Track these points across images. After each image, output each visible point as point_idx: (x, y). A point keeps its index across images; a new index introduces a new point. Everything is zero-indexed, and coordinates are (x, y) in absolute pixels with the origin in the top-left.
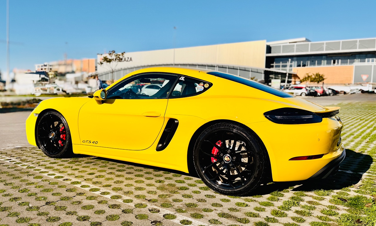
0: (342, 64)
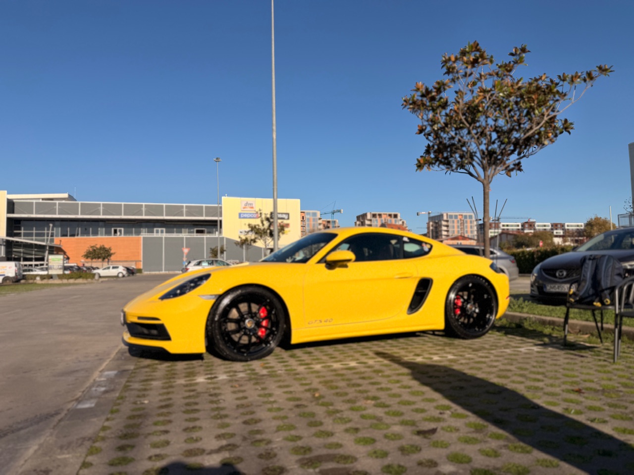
0: (126, 235)
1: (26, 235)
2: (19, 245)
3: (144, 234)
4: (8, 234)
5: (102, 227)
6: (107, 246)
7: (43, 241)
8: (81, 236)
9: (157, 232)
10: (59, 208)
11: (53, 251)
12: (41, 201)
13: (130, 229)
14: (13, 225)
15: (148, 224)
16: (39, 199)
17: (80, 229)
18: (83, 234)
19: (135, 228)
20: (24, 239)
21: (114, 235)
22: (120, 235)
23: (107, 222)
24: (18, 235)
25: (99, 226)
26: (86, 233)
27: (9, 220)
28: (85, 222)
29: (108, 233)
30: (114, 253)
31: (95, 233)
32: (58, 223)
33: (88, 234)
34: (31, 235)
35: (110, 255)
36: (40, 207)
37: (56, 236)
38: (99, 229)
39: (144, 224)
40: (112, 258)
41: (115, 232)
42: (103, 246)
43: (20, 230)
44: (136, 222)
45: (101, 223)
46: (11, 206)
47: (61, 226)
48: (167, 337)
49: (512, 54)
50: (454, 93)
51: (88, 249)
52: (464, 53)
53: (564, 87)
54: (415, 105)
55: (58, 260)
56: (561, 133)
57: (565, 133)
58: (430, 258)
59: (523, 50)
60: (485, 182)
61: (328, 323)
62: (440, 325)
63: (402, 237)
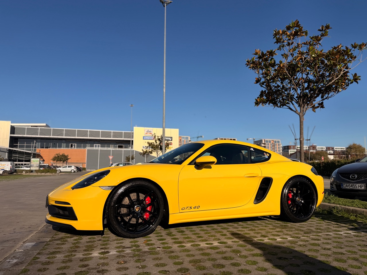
0: (78, 148)
1: (20, 147)
2: (16, 152)
3: (88, 148)
4: (10, 147)
5: (64, 143)
6: (66, 154)
7: (30, 150)
8: (52, 148)
9: (96, 146)
10: (40, 131)
11: (35, 156)
12: (30, 127)
13: (80, 145)
14: (13, 141)
15: (91, 142)
16: (29, 126)
17: (51, 143)
18: (53, 147)
19: (83, 144)
20: (19, 149)
21: (71, 148)
22: (74, 148)
23: (67, 140)
24: (16, 147)
25: (62, 142)
26: (54, 146)
27: (11, 138)
28: (55, 140)
29: (67, 147)
30: (70, 158)
31: (60, 147)
32: (39, 140)
33: (56, 147)
34: (23, 147)
35: (68, 159)
36: (30, 130)
37: (38, 148)
38: (62, 144)
39: (88, 142)
40: (69, 161)
41: (72, 146)
42: (64, 154)
43: (17, 143)
44: (84, 141)
45: (64, 141)
46: (13, 130)
47: (41, 142)
48: (75, 218)
49: (320, 30)
50: (281, 55)
51: (54, 155)
52: (289, 28)
53: (355, 52)
54: (254, 65)
55: (37, 161)
56: (352, 83)
57: (354, 83)
58: (269, 163)
59: (328, 27)
60: (301, 114)
61: (196, 209)
62: (277, 212)
63: (250, 147)
